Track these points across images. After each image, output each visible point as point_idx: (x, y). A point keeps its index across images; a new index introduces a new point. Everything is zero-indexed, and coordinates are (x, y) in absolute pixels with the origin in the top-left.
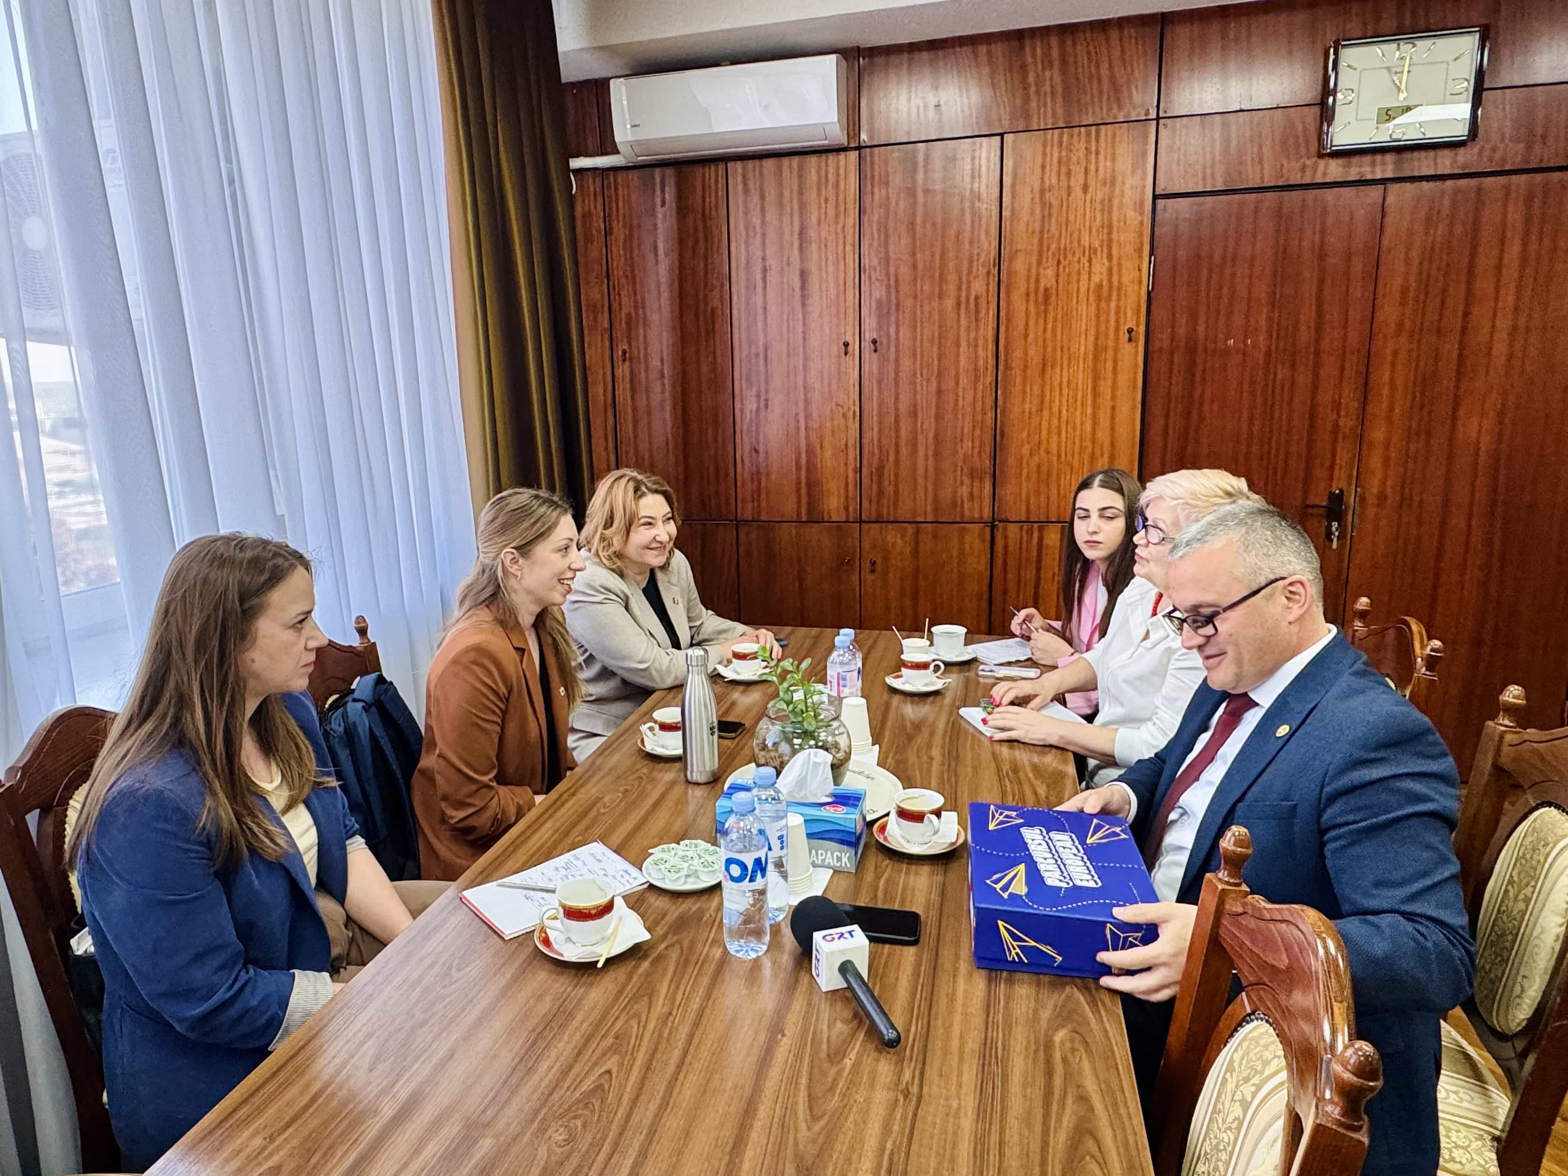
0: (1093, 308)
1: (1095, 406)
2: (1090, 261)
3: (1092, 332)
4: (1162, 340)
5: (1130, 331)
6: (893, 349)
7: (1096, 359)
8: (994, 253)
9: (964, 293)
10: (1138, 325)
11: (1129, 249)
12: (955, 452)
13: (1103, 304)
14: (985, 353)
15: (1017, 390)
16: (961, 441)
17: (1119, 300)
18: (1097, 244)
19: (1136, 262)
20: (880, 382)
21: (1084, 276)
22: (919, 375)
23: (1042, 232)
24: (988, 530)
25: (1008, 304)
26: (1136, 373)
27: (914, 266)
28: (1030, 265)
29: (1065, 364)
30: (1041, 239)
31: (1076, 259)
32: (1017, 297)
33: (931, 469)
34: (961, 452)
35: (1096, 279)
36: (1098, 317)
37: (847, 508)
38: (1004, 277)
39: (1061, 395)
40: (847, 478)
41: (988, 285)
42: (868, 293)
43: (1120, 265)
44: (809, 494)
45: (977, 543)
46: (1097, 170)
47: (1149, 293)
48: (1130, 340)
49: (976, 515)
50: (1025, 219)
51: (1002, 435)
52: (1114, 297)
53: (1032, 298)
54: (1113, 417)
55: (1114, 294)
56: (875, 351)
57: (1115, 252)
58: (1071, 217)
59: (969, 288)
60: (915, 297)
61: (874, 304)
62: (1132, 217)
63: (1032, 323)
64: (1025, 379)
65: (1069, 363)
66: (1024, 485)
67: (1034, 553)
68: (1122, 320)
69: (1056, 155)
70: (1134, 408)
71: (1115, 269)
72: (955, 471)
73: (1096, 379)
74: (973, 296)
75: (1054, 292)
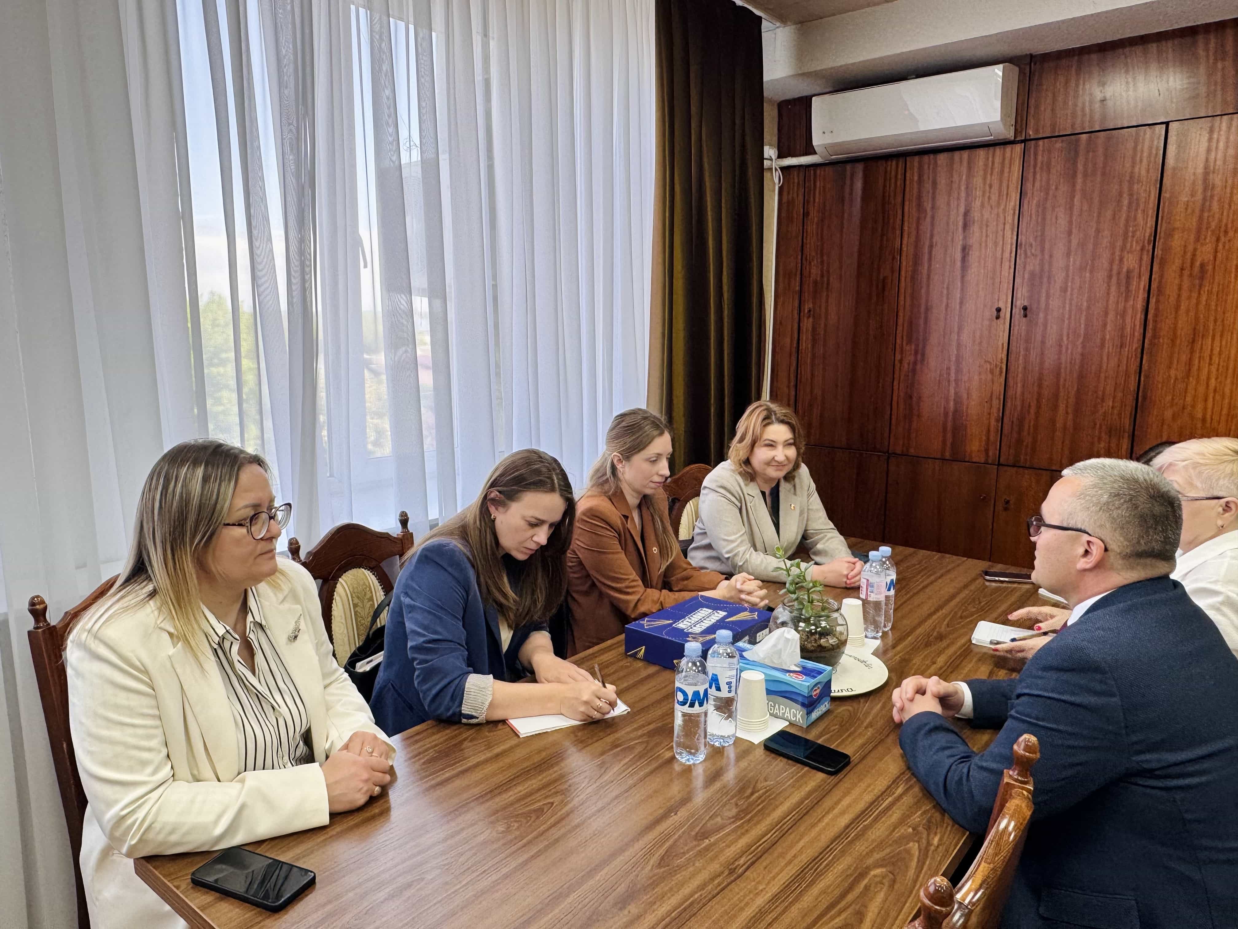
6: (1042, 316)
8: (1149, 231)
9: (1115, 267)
12: (1094, 412)
14: (1134, 320)
15: (1163, 357)
16: (1102, 400)
20: (1026, 343)
22: (1065, 339)
23: (1202, 211)
25: (1161, 276)
28: (1187, 241)
29: (1218, 335)
30: (1201, 218)
32: (1171, 271)
34: (1101, 411)
37: (987, 453)
38: (1158, 252)
39: (1210, 364)
40: (988, 428)
41: (1141, 259)
42: (1022, 266)
44: (954, 436)
50: (1185, 200)
51: (1145, 398)
53: (1186, 273)
56: (1025, 316)
59: (1121, 262)
60: (1068, 269)
61: (1026, 276)
63: (1184, 294)
64: (1173, 346)
65: (1222, 336)
72: (1094, 428)
74: (1125, 270)
75: (1210, 268)
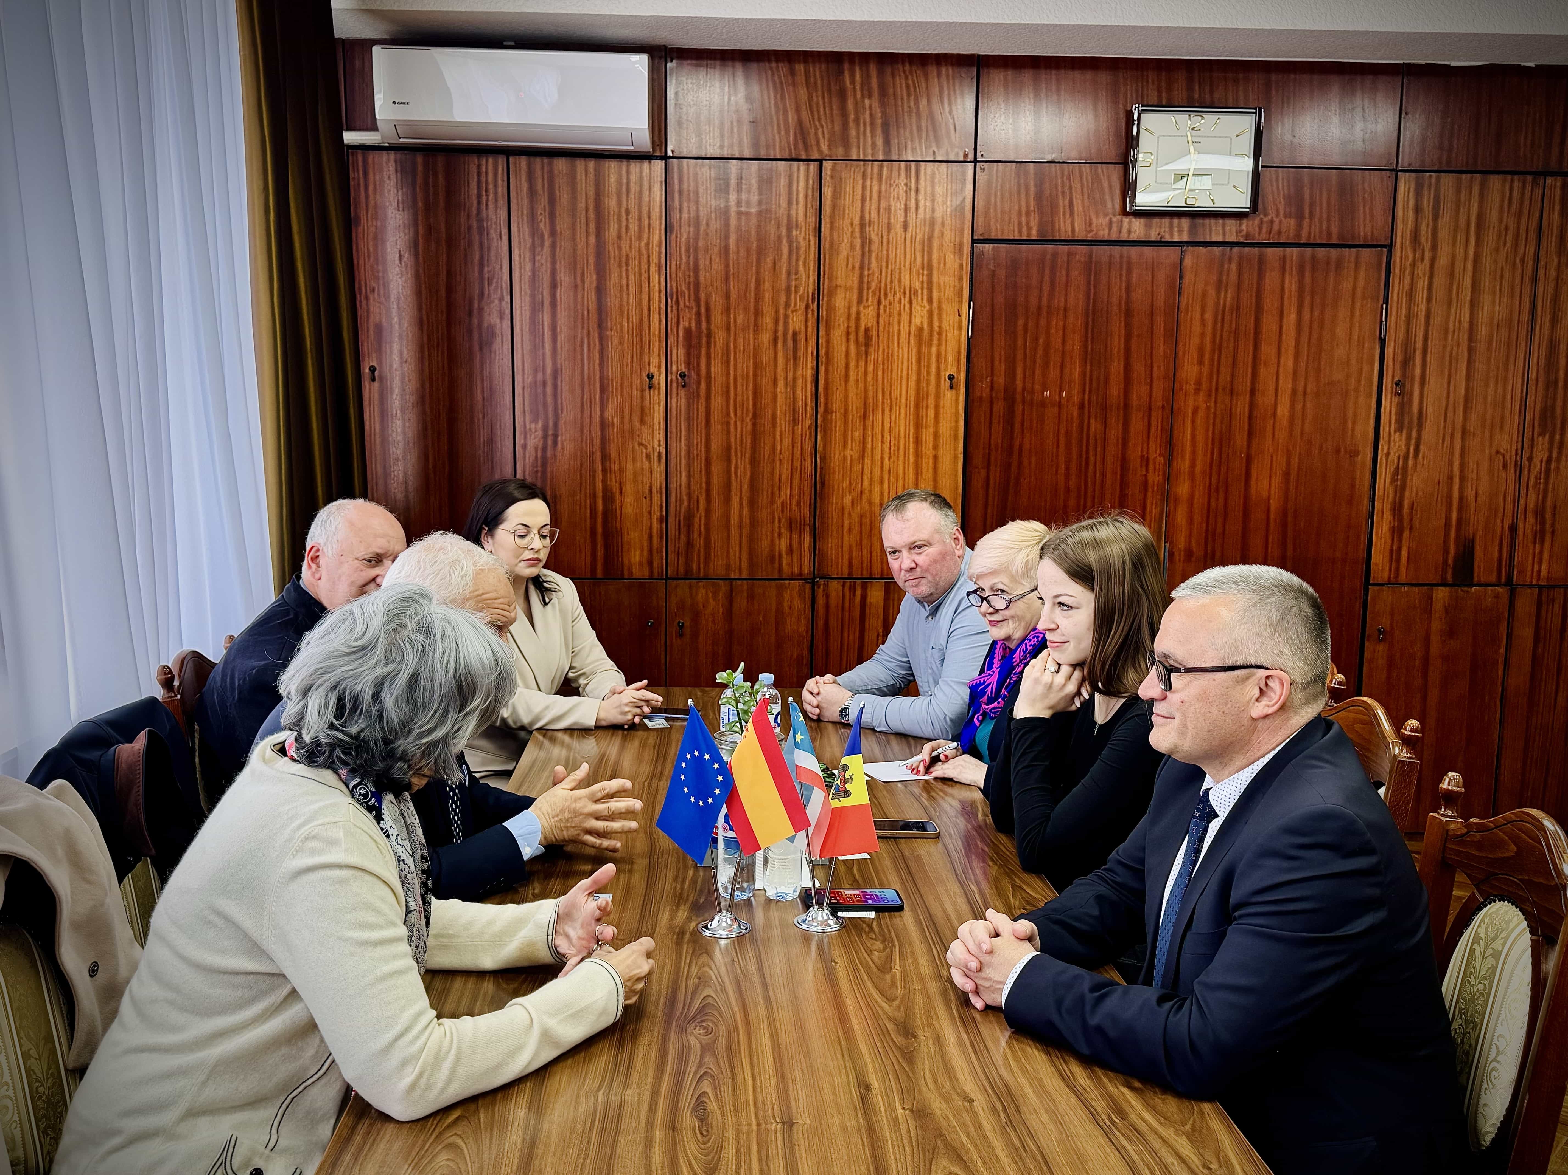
0: (914, 351)
1: (918, 454)
2: (910, 302)
3: (914, 377)
4: (982, 388)
5: (951, 378)
6: (703, 386)
7: (917, 406)
9: (781, 328)
10: (959, 371)
11: (949, 293)
12: (772, 502)
13: (924, 350)
14: (804, 392)
15: (837, 434)
16: (780, 488)
17: (939, 345)
18: (917, 285)
19: (957, 307)
20: (689, 419)
21: (905, 318)
22: (732, 415)
23: (862, 267)
24: (808, 586)
25: (828, 342)
26: (957, 421)
27: (727, 296)
28: (850, 302)
29: (887, 409)
30: (861, 276)
31: (897, 299)
32: (838, 335)
33: (746, 520)
34: (779, 502)
35: (917, 321)
36: (919, 361)
37: (650, 563)
38: (823, 312)
39: (882, 442)
40: (651, 528)
41: (806, 321)
42: (675, 320)
43: (940, 308)
44: (607, 546)
45: (797, 603)
46: (917, 208)
47: (968, 339)
48: (951, 387)
49: (796, 571)
50: (845, 253)
51: (823, 484)
52: (935, 342)
53: (852, 337)
54: (935, 469)
55: (936, 337)
56: (684, 386)
57: (935, 295)
58: (892, 256)
59: (786, 323)
60: (728, 329)
61: (681, 334)
62: (952, 261)
63: (852, 364)
64: (846, 423)
65: (891, 410)
66: (846, 538)
67: (857, 613)
68: (942, 366)
69: (875, 189)
70: (956, 457)
71: (936, 312)
72: (773, 522)
73: (918, 426)
74: (791, 332)
75: (874, 333)
